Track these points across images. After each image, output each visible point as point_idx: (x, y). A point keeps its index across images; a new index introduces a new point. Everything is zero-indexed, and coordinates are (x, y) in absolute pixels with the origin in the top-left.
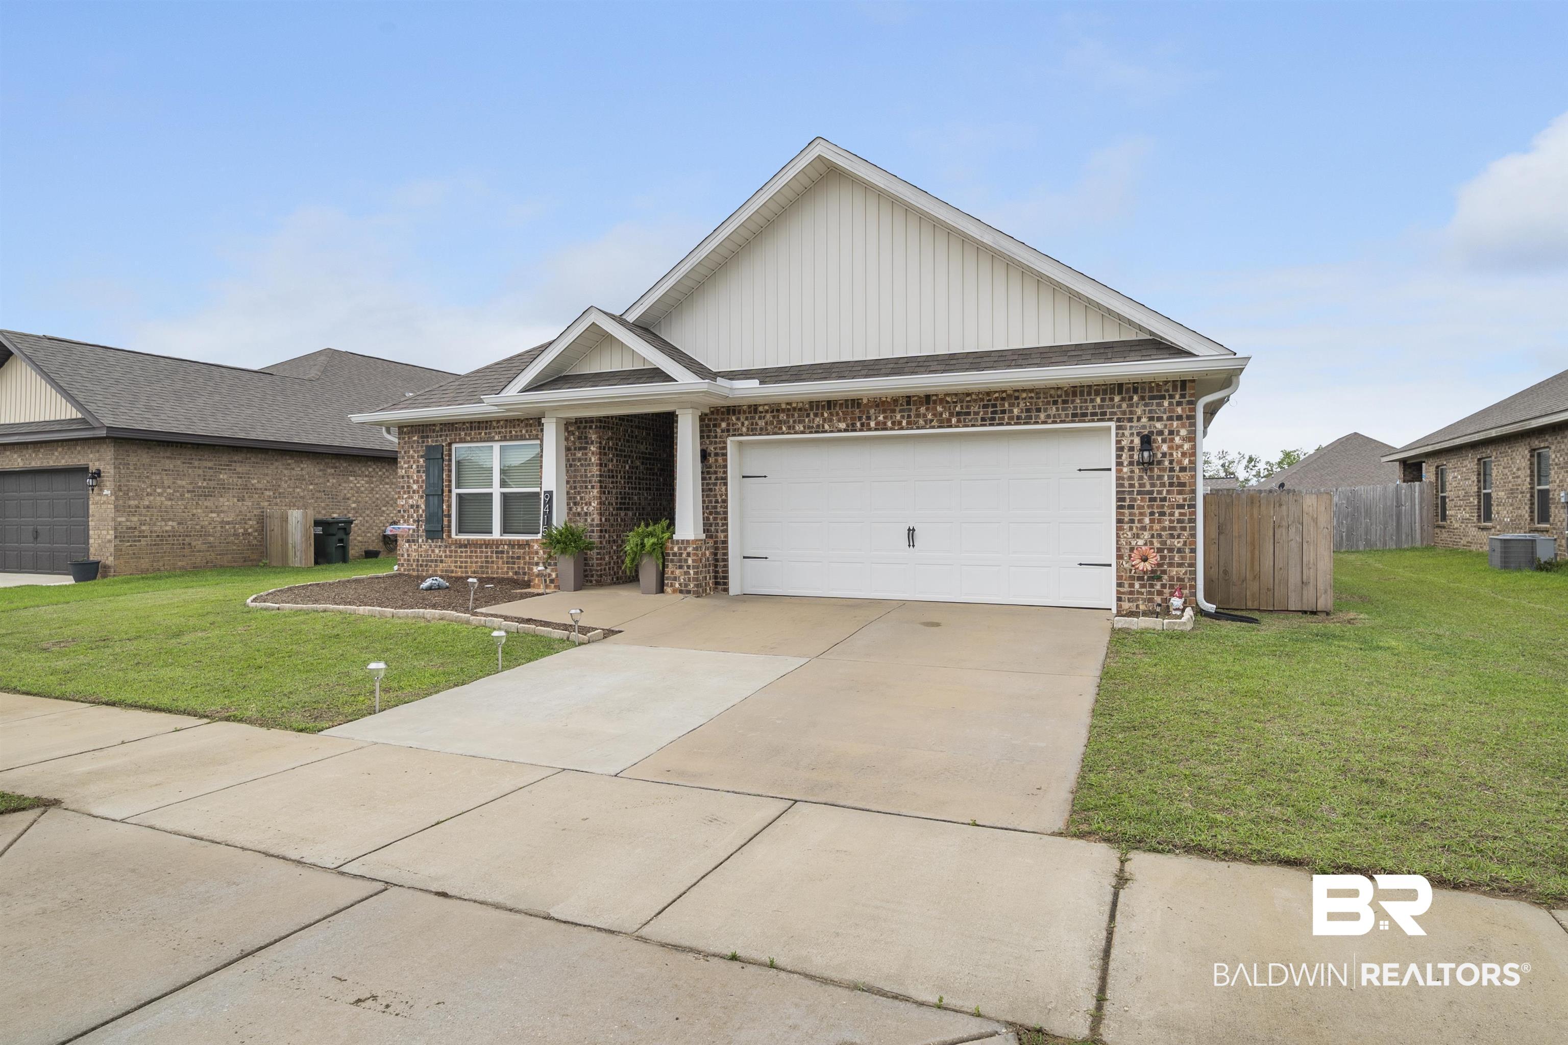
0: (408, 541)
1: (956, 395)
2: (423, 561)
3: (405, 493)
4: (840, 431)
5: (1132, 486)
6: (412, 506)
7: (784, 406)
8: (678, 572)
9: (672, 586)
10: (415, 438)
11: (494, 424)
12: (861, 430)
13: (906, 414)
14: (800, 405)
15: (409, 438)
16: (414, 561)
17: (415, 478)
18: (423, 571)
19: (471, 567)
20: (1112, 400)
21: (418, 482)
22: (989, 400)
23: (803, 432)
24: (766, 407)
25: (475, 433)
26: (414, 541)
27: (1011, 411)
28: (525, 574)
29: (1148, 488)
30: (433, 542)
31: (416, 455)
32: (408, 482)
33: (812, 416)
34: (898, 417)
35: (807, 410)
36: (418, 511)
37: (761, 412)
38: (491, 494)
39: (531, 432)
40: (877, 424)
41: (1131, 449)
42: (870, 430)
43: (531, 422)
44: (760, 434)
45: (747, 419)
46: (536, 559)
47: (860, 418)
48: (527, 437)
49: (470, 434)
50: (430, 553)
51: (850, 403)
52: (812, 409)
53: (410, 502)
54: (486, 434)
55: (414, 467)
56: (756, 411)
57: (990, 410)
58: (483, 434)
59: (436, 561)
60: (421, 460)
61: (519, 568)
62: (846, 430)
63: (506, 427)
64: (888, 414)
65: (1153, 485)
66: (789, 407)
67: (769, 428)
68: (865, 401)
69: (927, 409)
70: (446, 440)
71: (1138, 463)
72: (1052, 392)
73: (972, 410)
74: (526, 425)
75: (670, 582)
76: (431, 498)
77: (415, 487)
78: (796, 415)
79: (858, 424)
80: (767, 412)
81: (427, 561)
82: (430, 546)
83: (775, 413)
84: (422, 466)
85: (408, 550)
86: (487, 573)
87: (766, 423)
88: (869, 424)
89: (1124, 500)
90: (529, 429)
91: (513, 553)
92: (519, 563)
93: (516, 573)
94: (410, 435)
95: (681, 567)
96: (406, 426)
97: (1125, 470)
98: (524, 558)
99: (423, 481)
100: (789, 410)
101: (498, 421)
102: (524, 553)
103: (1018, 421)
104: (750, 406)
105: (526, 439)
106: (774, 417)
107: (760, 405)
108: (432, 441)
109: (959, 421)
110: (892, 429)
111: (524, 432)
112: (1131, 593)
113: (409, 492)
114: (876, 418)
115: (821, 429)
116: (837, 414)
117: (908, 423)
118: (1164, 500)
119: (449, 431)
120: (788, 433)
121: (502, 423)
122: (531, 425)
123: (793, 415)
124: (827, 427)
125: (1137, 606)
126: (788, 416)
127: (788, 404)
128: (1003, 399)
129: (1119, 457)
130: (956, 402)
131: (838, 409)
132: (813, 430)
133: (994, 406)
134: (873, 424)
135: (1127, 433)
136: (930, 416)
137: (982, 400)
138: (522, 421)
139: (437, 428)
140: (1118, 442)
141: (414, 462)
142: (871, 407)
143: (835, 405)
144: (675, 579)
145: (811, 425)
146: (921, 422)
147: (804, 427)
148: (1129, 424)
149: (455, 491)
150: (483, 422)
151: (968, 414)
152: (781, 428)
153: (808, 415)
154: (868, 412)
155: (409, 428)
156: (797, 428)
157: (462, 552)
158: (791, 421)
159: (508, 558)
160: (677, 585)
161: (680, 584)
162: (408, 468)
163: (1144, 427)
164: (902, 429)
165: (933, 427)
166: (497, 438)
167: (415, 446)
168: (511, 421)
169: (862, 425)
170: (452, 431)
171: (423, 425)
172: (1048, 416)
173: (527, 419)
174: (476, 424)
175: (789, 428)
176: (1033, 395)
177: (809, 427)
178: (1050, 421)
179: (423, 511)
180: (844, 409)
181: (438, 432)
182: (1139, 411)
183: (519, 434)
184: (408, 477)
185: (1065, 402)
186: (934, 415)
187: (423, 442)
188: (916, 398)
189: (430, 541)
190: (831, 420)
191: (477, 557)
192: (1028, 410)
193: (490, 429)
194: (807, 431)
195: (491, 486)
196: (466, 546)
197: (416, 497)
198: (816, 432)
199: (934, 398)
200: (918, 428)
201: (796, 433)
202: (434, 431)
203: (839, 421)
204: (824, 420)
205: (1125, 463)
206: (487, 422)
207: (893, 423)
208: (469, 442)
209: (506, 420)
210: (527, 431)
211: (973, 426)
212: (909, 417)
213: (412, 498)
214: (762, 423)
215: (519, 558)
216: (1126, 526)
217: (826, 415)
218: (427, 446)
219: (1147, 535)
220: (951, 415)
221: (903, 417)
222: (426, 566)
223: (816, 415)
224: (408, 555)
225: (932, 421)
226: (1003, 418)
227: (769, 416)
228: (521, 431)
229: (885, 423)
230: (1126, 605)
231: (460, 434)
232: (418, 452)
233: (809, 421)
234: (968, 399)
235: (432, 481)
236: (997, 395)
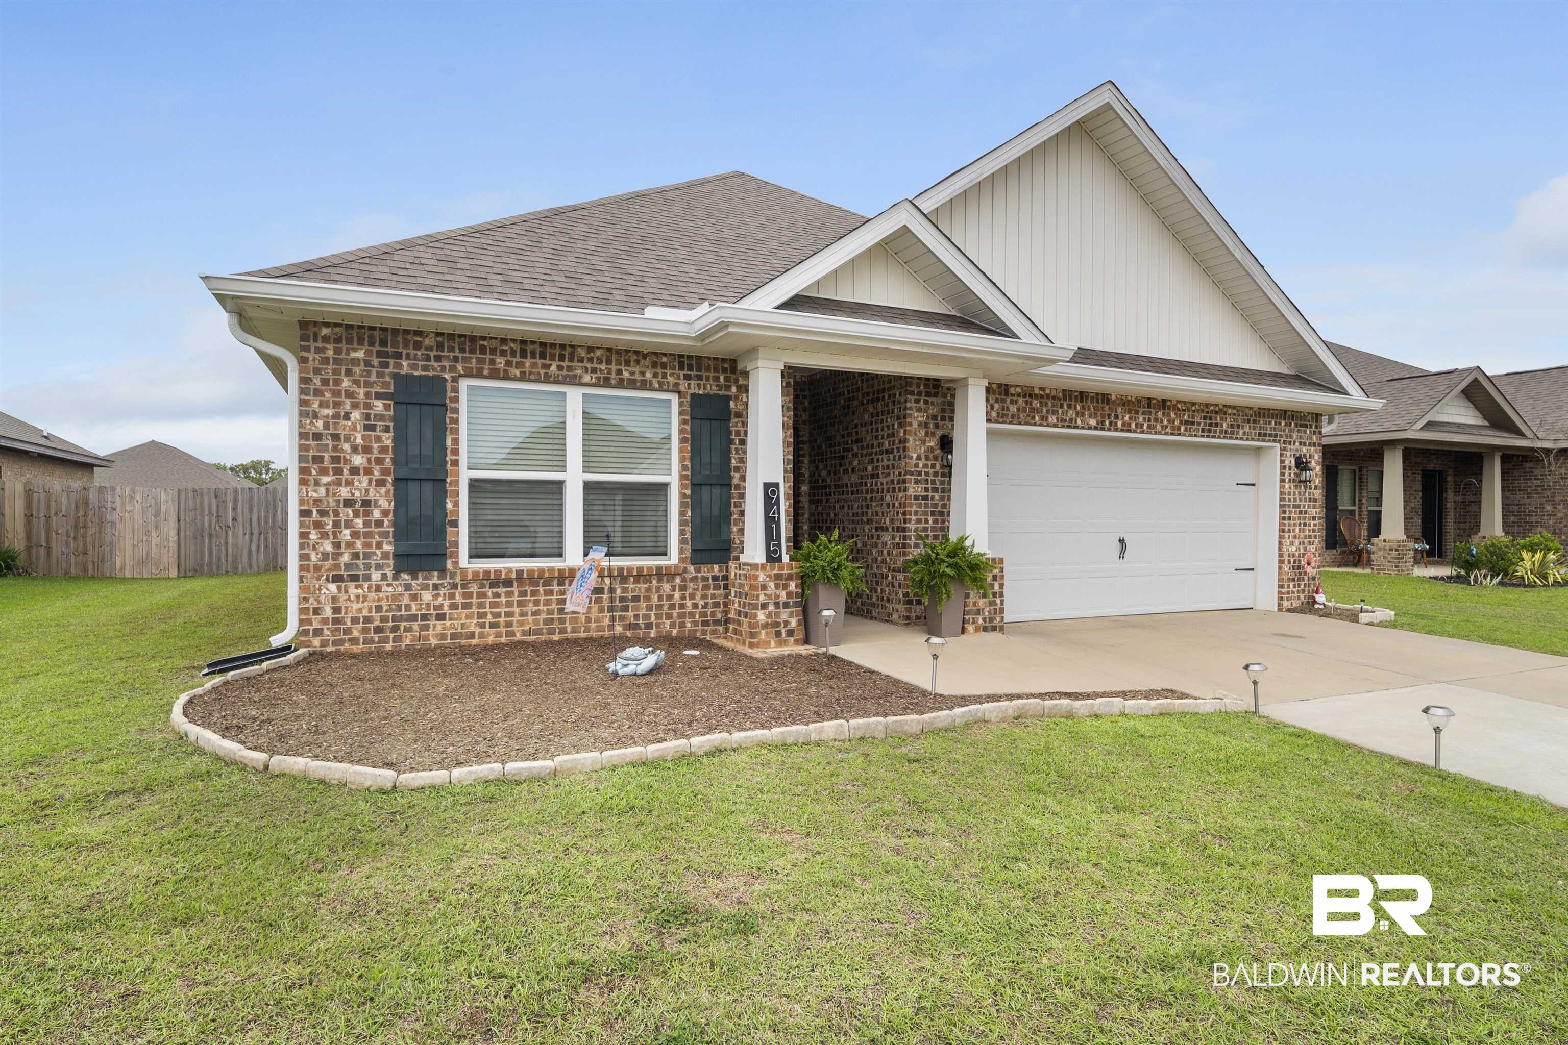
0: (337, 579)
1: (1185, 402)
2: (384, 619)
3: (324, 472)
4: (1090, 428)
5: (1290, 500)
6: (349, 503)
7: (1037, 391)
8: (981, 602)
9: (974, 623)
10: (360, 354)
11: (582, 353)
12: (1109, 430)
13: (1147, 417)
14: (1054, 392)
15: (337, 351)
16: (355, 620)
17: (359, 441)
18: (385, 640)
19: (521, 623)
20: (1280, 423)
21: (367, 450)
22: (1207, 412)
23: (1055, 426)
24: (1019, 390)
25: (534, 365)
26: (354, 578)
27: (1222, 425)
28: (649, 626)
29: (1298, 503)
30: (415, 578)
31: (362, 391)
32: (335, 449)
33: (1065, 407)
34: (1141, 420)
35: (1060, 400)
36: (367, 514)
37: (1013, 395)
38: (560, 484)
39: (664, 376)
40: (1123, 424)
41: (1290, 468)
42: (1116, 430)
43: (664, 359)
44: (1010, 423)
45: (997, 401)
46: (762, 598)
47: (1109, 417)
48: (656, 385)
49: (519, 365)
50: (406, 601)
51: (1100, 397)
52: (1065, 400)
53: (344, 492)
54: (560, 368)
55: (356, 415)
56: (1007, 393)
57: (1208, 422)
58: (553, 368)
59: (425, 617)
60: (379, 405)
61: (636, 617)
62: (1096, 428)
63: (609, 362)
64: (1133, 415)
65: (1301, 501)
66: (1042, 393)
67: (1021, 416)
68: (1113, 398)
69: (1164, 414)
70: (453, 369)
71: (1294, 481)
72: (1247, 411)
73: (1197, 419)
74: (654, 365)
75: (971, 617)
76: (413, 487)
77: (358, 460)
78: (1050, 404)
79: (1107, 423)
80: (1019, 395)
81: (395, 619)
82: (408, 587)
83: (1028, 398)
84: (381, 417)
85: (334, 599)
86: (563, 631)
87: (1018, 410)
88: (1116, 424)
89: (1284, 512)
90: (660, 371)
91: (625, 590)
92: (636, 609)
93: (630, 627)
94: (344, 346)
95: (984, 596)
96: (327, 325)
97: (1287, 486)
98: (648, 599)
99: (384, 450)
100: (1042, 397)
101: (590, 349)
102: (648, 590)
103: (1225, 434)
104: (1000, 385)
105: (652, 389)
106: (1026, 402)
107: (1012, 386)
108: (414, 367)
109: (1186, 430)
110: (1135, 432)
111: (649, 375)
112: (1288, 593)
113: (338, 471)
114: (1123, 417)
115: (1073, 424)
116: (1089, 409)
117: (1149, 427)
118: (1306, 512)
119: (462, 350)
120: (1041, 425)
121: (599, 353)
122: (664, 366)
123: (1046, 403)
124: (1079, 422)
125: (1292, 604)
126: (1041, 403)
127: (1041, 389)
128: (1216, 412)
129: (1283, 474)
130: (1184, 410)
131: (1089, 402)
132: (1066, 424)
133: (1211, 419)
134: (1119, 424)
135: (1288, 454)
136: (1165, 422)
137: (1203, 411)
138: (645, 356)
139: (427, 342)
140: (1282, 462)
141: (355, 406)
142: (1118, 405)
143: (1087, 398)
144: (978, 612)
145: (1064, 417)
146: (1159, 427)
147: (1057, 419)
148: (1289, 447)
149: (465, 475)
150: (553, 345)
151: (1193, 423)
152: (1033, 418)
153: (1062, 406)
154: (1116, 411)
155: (337, 330)
156: (1050, 420)
157: (497, 595)
158: (1045, 411)
159: (612, 600)
160: (980, 621)
161: (984, 620)
162: (336, 416)
163: (1297, 450)
164: (1142, 432)
165: (1166, 434)
166: (587, 378)
167: (357, 370)
168: (619, 352)
169: (1111, 423)
170: (473, 351)
171: (384, 330)
172: (1244, 433)
173: (655, 354)
174: (538, 349)
175: (1042, 418)
176: (1235, 412)
177: (1063, 420)
178: (1245, 438)
179: (385, 513)
180: (1095, 404)
181: (430, 348)
182: (1295, 435)
183: (638, 377)
184: (336, 437)
185: (1254, 421)
186: (1168, 421)
187: (385, 365)
188: (1155, 401)
189: (405, 576)
190: (1083, 415)
191: (537, 603)
192: (1232, 426)
193: (571, 360)
194: (1060, 424)
195: (563, 468)
196: (508, 583)
197: (362, 482)
198: (1069, 427)
199: (1169, 403)
200: (1156, 433)
201: (1048, 425)
202: (417, 345)
203: (1090, 416)
204: (1077, 413)
205: (1287, 480)
206: (563, 346)
207: (1137, 425)
208: (515, 379)
209: (609, 350)
210: (655, 375)
211: (1196, 436)
212: (1149, 420)
213: (349, 483)
214: (1013, 409)
215: (636, 599)
216: (1286, 535)
217: (1078, 408)
218: (395, 376)
219: (1297, 542)
220: (1181, 422)
221: (1144, 419)
222: (395, 629)
223: (1069, 406)
224: (337, 610)
225: (1167, 427)
226: (1215, 431)
227: (1021, 401)
228: (643, 374)
229: (1130, 425)
230: (1286, 604)
231: (492, 362)
232: (368, 384)
233: (1063, 413)
234: (1193, 408)
235: (414, 450)
236: (1212, 408)
